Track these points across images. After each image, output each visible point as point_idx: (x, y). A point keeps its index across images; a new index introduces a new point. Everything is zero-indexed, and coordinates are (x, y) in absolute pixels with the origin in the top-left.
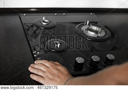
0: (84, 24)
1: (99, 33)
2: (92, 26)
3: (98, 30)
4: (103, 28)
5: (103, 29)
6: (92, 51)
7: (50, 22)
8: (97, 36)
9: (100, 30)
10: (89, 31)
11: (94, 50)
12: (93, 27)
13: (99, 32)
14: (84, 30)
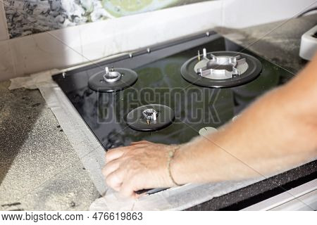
0: (197, 58)
1: (236, 67)
2: (216, 59)
3: (230, 62)
4: (241, 55)
5: (242, 57)
6: (236, 104)
7: (122, 74)
8: (233, 75)
9: (235, 60)
10: (211, 70)
11: (239, 101)
12: (218, 58)
13: (235, 65)
14: (201, 71)
